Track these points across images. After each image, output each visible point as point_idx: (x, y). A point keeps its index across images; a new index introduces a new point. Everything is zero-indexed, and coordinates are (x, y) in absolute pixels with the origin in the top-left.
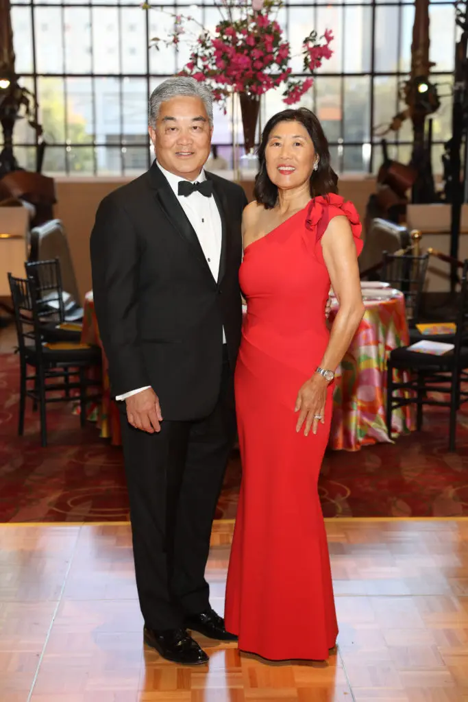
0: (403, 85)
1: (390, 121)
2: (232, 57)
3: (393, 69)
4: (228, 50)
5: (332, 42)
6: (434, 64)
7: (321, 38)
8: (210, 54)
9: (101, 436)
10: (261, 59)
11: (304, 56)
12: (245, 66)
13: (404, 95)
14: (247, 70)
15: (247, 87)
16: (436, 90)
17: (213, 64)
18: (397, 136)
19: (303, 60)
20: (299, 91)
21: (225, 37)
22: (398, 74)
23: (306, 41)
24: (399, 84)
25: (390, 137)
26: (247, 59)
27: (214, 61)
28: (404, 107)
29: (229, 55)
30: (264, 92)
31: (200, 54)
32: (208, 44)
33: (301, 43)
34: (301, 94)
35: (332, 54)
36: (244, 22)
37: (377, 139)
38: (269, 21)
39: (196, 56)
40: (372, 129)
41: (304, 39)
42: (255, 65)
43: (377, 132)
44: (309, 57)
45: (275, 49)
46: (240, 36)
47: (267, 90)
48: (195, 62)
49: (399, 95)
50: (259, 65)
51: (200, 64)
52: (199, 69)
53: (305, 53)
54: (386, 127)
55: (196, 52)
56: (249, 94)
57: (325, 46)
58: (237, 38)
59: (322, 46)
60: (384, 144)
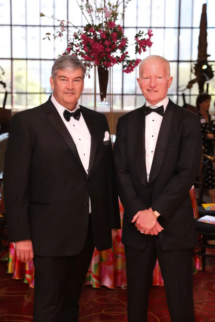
0: (194, 66)
1: (187, 84)
2: (93, 45)
3: (189, 59)
4: (90, 41)
5: (152, 37)
6: (209, 56)
7: (145, 35)
8: (80, 43)
9: (7, 272)
10: (110, 46)
11: (135, 45)
12: (100, 51)
13: (194, 71)
14: (102, 52)
15: (102, 63)
16: (211, 68)
17: (82, 49)
18: (190, 92)
19: (135, 48)
20: (133, 65)
21: (89, 33)
22: (191, 61)
23: (137, 36)
24: (191, 65)
25: (187, 92)
26: (102, 46)
27: (83, 47)
28: (194, 77)
29: (91, 44)
30: (112, 66)
31: (75, 43)
32: (80, 37)
33: (134, 38)
34: (134, 67)
35: (152, 44)
36: (100, 25)
37: (180, 93)
38: (115, 25)
39: (72, 44)
40: (178, 87)
41: (135, 35)
42: (106, 49)
43: (180, 89)
44: (138, 46)
45: (118, 41)
46: (98, 33)
47: (114, 65)
48: (71, 47)
49: (192, 71)
50: (109, 50)
51: (75, 48)
52: (74, 51)
53: (136, 43)
54: (185, 87)
55: (72, 42)
56: (103, 67)
57: (149, 40)
58: (96, 34)
59: (146, 39)
60: (184, 95)
